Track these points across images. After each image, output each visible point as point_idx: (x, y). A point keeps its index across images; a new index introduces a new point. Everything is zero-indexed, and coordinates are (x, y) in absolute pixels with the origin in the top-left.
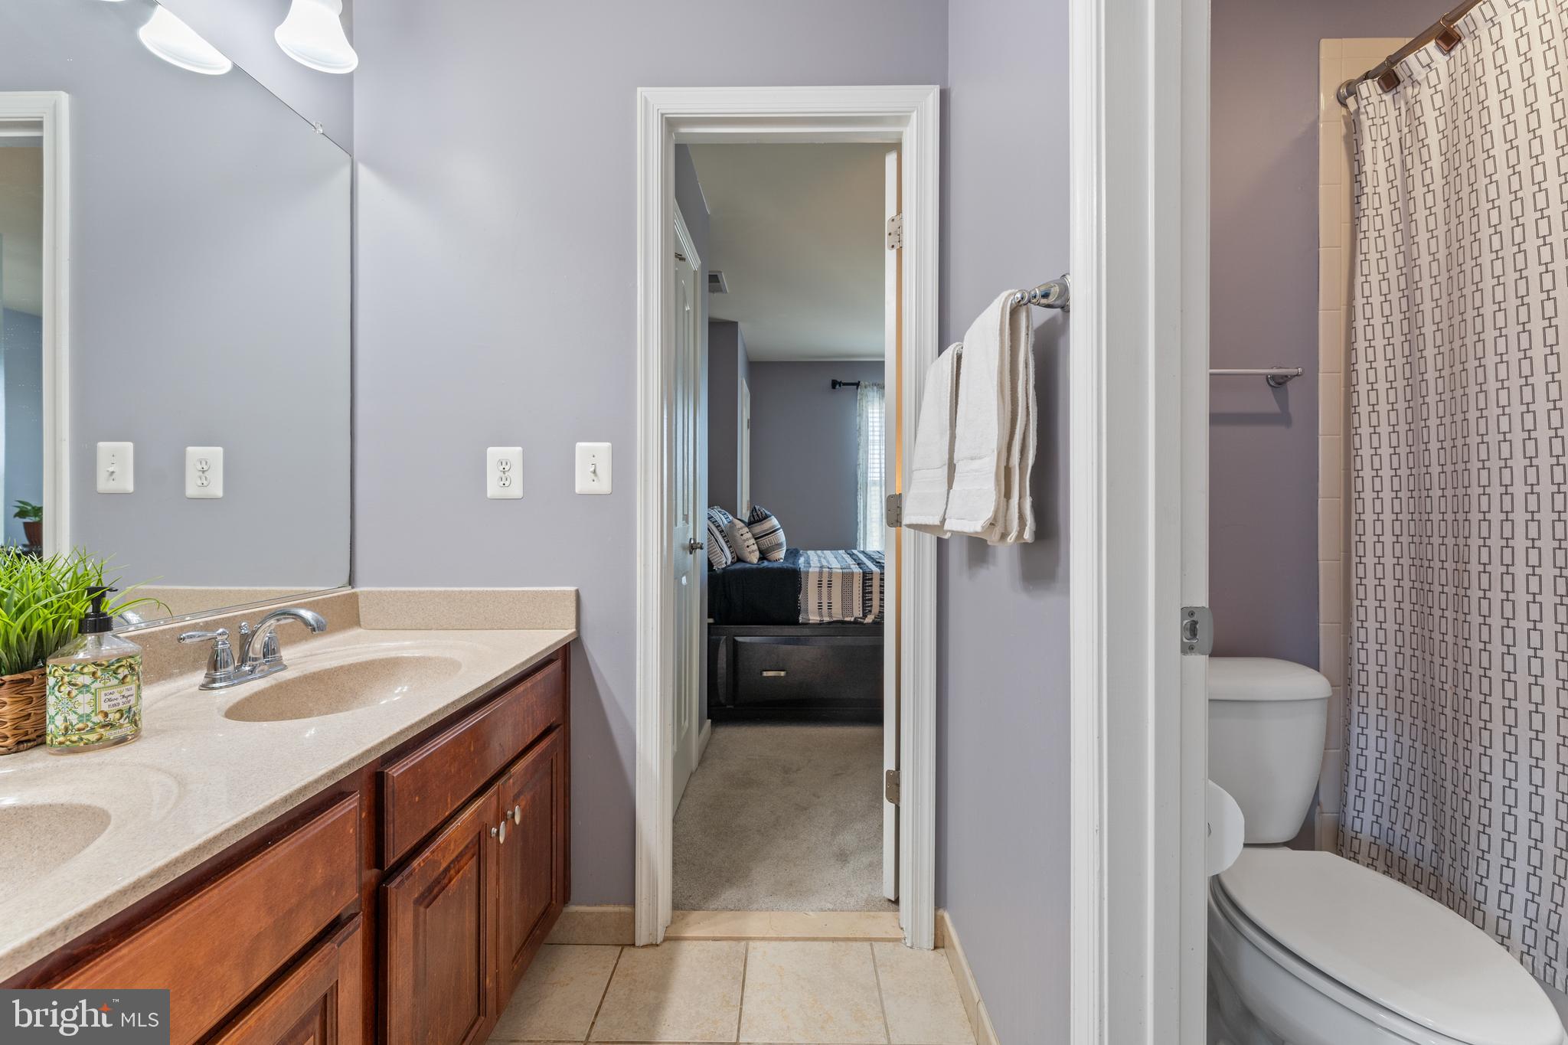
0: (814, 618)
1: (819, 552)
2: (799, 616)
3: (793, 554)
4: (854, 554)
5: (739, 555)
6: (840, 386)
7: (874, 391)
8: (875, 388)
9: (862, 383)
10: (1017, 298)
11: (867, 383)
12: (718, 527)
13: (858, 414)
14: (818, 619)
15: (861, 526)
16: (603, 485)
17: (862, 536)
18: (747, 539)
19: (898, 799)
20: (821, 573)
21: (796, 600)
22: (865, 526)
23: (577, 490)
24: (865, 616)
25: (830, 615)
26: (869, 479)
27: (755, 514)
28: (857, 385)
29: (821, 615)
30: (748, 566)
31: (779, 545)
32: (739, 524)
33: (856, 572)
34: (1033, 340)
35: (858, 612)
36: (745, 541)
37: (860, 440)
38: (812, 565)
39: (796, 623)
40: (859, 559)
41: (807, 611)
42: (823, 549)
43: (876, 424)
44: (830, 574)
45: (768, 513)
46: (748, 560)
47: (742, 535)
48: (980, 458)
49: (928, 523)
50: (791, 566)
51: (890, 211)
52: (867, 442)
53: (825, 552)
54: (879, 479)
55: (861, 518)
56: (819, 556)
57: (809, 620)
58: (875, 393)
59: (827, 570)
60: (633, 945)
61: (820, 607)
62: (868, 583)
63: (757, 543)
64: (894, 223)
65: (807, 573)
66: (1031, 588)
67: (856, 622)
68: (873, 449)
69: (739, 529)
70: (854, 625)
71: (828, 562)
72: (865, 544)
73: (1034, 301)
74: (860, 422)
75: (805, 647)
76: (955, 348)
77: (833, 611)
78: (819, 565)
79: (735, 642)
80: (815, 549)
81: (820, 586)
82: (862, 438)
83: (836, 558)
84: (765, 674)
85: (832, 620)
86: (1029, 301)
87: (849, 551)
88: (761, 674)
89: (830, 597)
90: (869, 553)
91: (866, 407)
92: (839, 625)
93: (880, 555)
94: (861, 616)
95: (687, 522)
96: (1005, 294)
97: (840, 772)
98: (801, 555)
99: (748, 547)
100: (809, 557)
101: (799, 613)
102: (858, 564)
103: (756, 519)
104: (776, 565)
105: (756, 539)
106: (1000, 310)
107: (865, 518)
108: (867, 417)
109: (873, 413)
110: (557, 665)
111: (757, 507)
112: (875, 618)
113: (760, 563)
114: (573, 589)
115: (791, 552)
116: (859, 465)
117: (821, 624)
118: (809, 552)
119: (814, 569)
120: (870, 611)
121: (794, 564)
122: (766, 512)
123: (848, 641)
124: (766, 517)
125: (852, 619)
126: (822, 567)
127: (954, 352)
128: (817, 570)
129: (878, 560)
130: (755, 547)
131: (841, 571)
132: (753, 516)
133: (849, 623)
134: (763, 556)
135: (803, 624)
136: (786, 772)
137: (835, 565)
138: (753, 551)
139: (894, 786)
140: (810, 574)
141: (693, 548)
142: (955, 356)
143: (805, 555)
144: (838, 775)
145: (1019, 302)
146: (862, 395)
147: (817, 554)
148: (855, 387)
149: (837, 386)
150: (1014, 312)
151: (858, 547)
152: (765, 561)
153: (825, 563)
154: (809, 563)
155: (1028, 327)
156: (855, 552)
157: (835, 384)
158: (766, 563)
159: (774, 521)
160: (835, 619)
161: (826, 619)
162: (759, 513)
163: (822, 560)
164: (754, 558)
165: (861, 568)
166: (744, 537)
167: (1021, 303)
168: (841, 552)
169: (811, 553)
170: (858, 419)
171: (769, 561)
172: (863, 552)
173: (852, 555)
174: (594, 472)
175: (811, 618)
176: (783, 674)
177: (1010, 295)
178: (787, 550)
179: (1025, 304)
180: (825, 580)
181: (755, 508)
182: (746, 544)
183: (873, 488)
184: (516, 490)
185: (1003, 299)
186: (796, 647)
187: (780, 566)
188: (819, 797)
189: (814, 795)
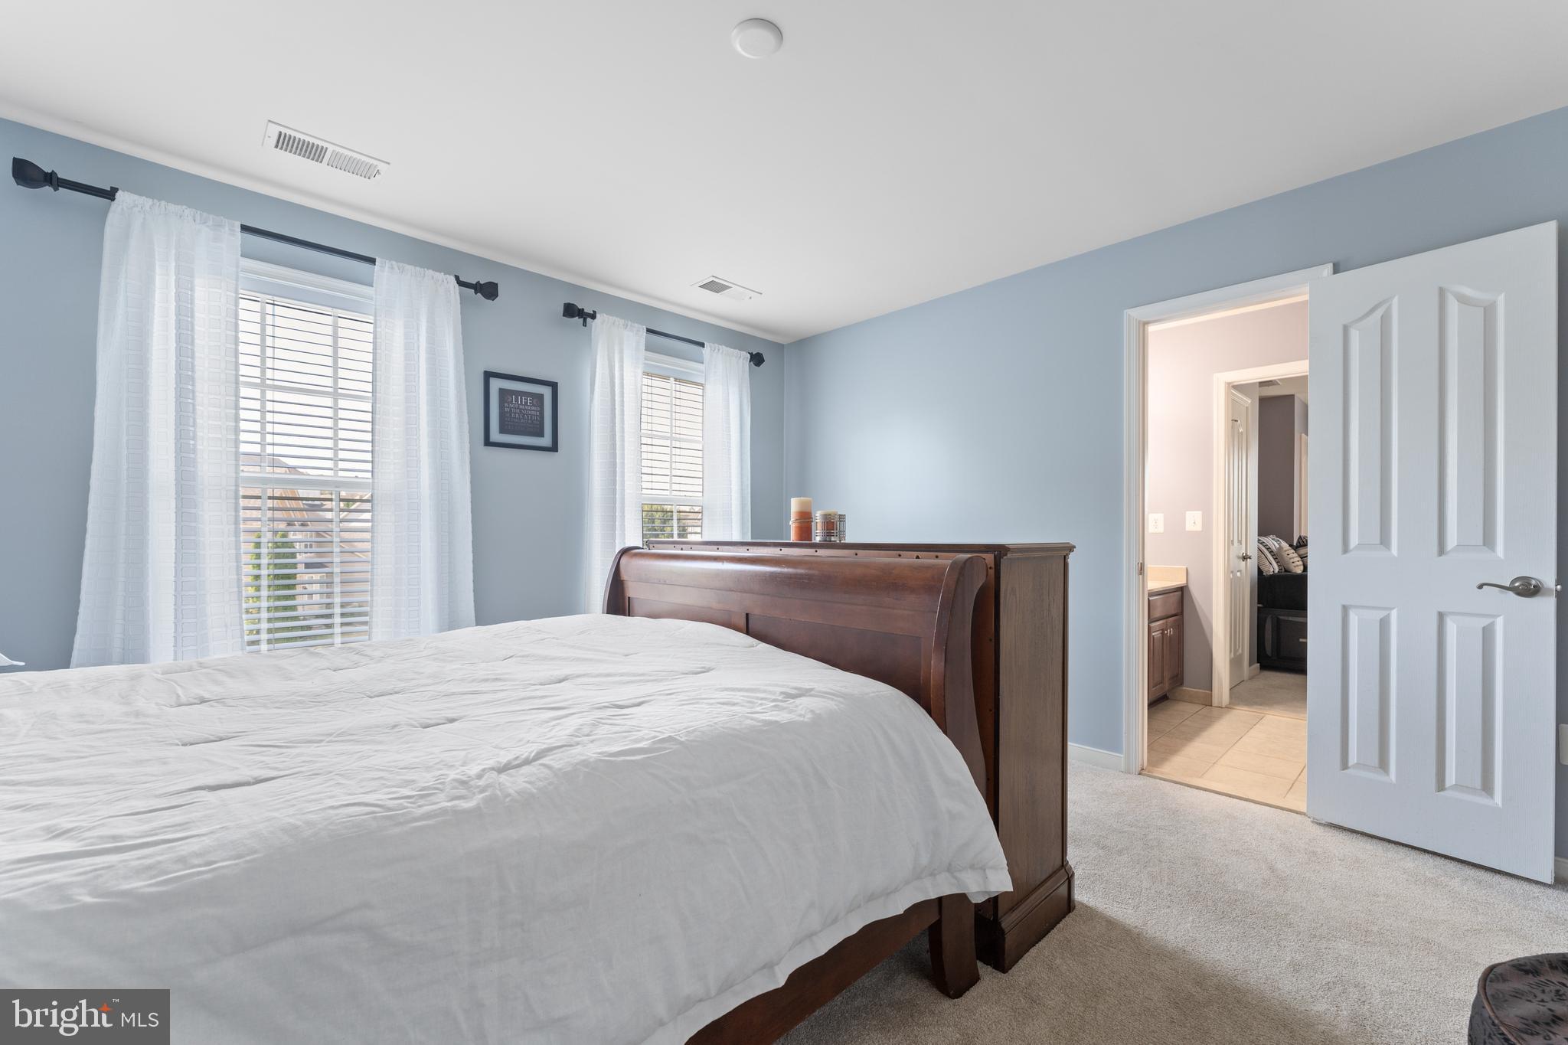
5: (1285, 567)
12: (1268, 549)
16: (1198, 528)
18: (1293, 558)
23: (1187, 529)
27: (1301, 541)
32: (1287, 547)
36: (1291, 558)
46: (1292, 571)
47: (1288, 555)
60: (1211, 706)
63: (1302, 560)
69: (1286, 551)
79: (1278, 619)
95: (1241, 544)
99: (1293, 563)
103: (1301, 544)
105: (1301, 558)
110: (1179, 593)
114: (1185, 567)
130: (1300, 563)
132: (1299, 542)
138: (1298, 566)
141: (1245, 558)
166: (1290, 556)
174: (1194, 523)
182: (1292, 560)
184: (1161, 529)
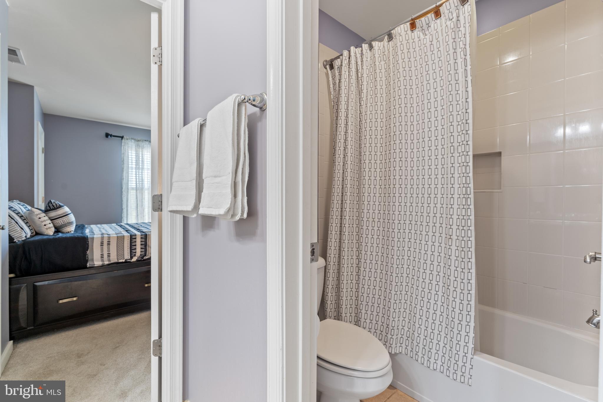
0: (97, 263)
1: (99, 225)
2: (87, 263)
3: (80, 227)
4: (122, 225)
5: (36, 230)
6: (111, 136)
7: (132, 142)
8: (133, 141)
9: (125, 137)
10: (242, 98)
11: (128, 137)
12: (18, 214)
13: (122, 153)
14: (101, 263)
15: (125, 210)
17: (125, 216)
19: (161, 354)
20: (102, 238)
21: (85, 254)
22: (127, 210)
24: (131, 258)
25: (109, 260)
26: (129, 186)
27: (51, 205)
28: (122, 137)
29: (103, 261)
30: (45, 237)
31: (70, 223)
32: (37, 212)
33: (126, 236)
34: (247, 121)
35: (127, 256)
36: (42, 222)
37: (124, 166)
38: (95, 233)
39: (85, 267)
40: (126, 228)
41: (93, 260)
42: (101, 223)
43: (133, 159)
44: (109, 238)
45: (61, 204)
46: (45, 233)
47: (40, 218)
48: (220, 177)
49: (183, 210)
50: (81, 235)
51: (154, 43)
52: (128, 168)
53: (103, 225)
54: (135, 187)
55: (124, 206)
56: (99, 228)
57: (94, 265)
58: (133, 143)
59: (107, 235)
61: (102, 256)
62: (133, 240)
63: (52, 222)
64: (157, 50)
65: (93, 239)
66: (241, 239)
67: (126, 262)
68: (132, 172)
69: (37, 215)
70: (125, 264)
71: (106, 231)
72: (127, 220)
73: (249, 101)
74: (124, 157)
75: (91, 281)
76: (199, 120)
77: (111, 258)
78: (100, 233)
79: (35, 286)
80: (96, 223)
81: (102, 244)
82: (125, 165)
83: (111, 228)
84: (61, 302)
85: (110, 263)
86: (248, 102)
87: (119, 224)
88: (58, 302)
89: (109, 250)
90: (132, 224)
91: (127, 149)
92: (115, 265)
93: (138, 225)
94: (129, 258)
96: (235, 95)
97: (117, 345)
98: (86, 228)
99: (45, 225)
100: (92, 229)
101: (87, 262)
102: (126, 231)
103: (50, 208)
104: (68, 235)
105: (51, 220)
106: (233, 102)
107: (127, 206)
108: (128, 155)
109: (132, 153)
111: (53, 201)
112: (138, 258)
113: (55, 234)
115: (79, 227)
116: (123, 179)
117: (103, 266)
118: (92, 226)
119: (97, 235)
120: (135, 255)
121: (82, 233)
122: (60, 204)
123: (121, 272)
124: (60, 207)
125: (124, 261)
126: (102, 234)
127: (198, 122)
128: (100, 236)
129: (137, 228)
130: (52, 225)
131: (116, 235)
132: (49, 206)
133: (122, 263)
134: (58, 230)
135: (90, 268)
136: (79, 357)
137: (112, 232)
138: (50, 228)
139: (158, 348)
140: (94, 239)
142: (199, 125)
143: (89, 227)
144: (117, 347)
145: (243, 100)
146: (125, 143)
147: (97, 227)
148: (121, 138)
149: (109, 137)
150: (239, 105)
151: (123, 221)
152: (60, 233)
153: (104, 232)
154: (93, 232)
155: (245, 114)
156: (122, 224)
157: (107, 135)
158: (60, 235)
159: (66, 209)
160: (112, 262)
161: (106, 263)
162: (54, 204)
163: (102, 230)
164: (51, 231)
165: (128, 233)
166: (42, 219)
167: (244, 101)
168: (113, 224)
169: (93, 226)
170: (122, 155)
171: (63, 233)
172: (128, 224)
173: (121, 226)
175: (95, 263)
176: (75, 299)
177: (238, 96)
178: (76, 225)
179: (245, 102)
180: (106, 242)
181: (50, 201)
182: (44, 224)
183: (132, 191)
185: (234, 98)
186: (85, 281)
187: (72, 236)
188: (104, 365)
189: (101, 365)
